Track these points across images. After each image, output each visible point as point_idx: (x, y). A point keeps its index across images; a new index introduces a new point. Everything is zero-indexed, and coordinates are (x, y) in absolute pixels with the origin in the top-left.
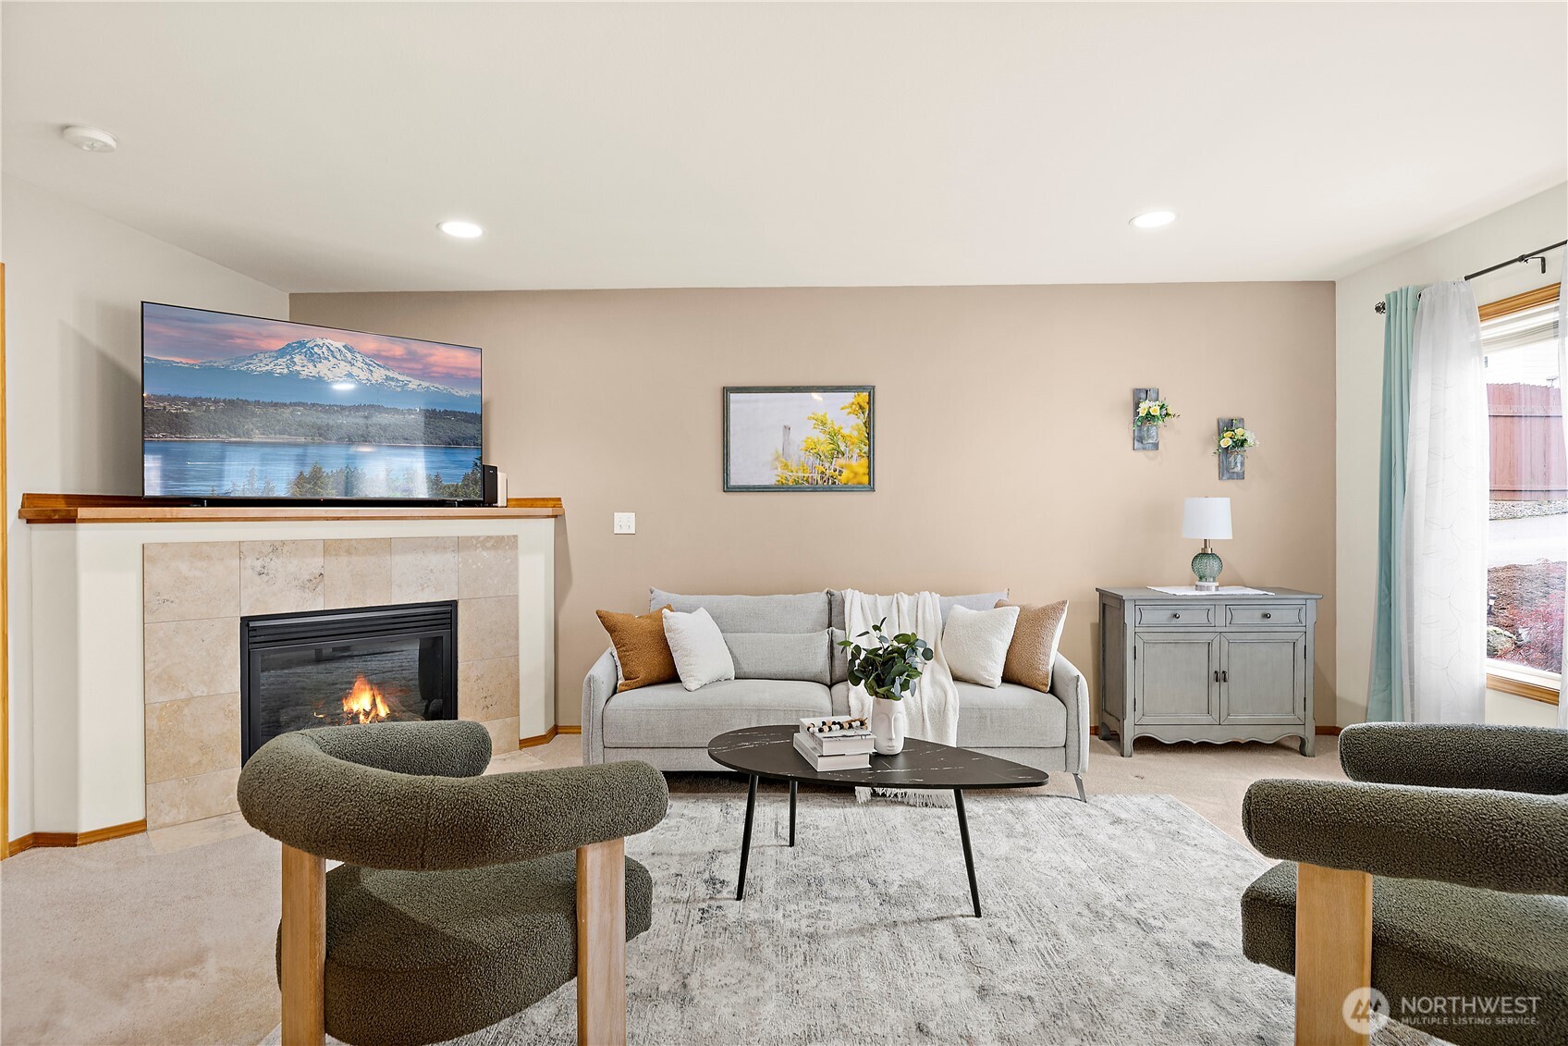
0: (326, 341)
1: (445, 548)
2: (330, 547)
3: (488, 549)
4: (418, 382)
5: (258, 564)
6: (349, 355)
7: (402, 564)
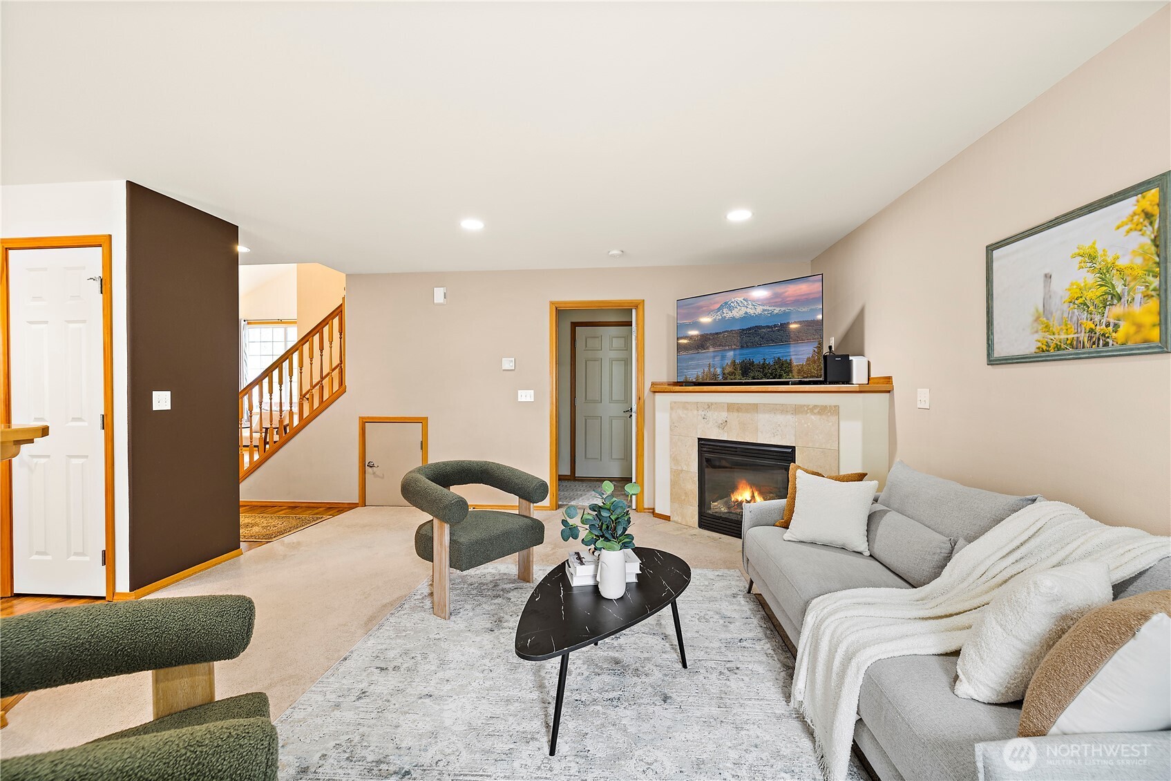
0: (736, 299)
1: (787, 412)
2: (731, 408)
3: (815, 414)
4: (779, 309)
5: (703, 413)
6: (745, 303)
7: (763, 419)
